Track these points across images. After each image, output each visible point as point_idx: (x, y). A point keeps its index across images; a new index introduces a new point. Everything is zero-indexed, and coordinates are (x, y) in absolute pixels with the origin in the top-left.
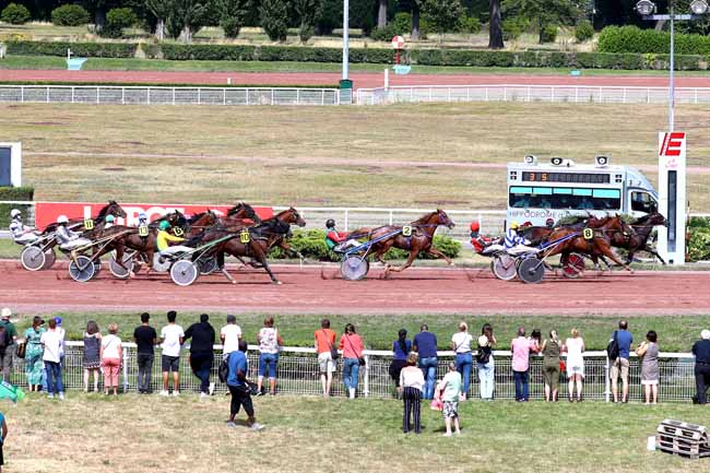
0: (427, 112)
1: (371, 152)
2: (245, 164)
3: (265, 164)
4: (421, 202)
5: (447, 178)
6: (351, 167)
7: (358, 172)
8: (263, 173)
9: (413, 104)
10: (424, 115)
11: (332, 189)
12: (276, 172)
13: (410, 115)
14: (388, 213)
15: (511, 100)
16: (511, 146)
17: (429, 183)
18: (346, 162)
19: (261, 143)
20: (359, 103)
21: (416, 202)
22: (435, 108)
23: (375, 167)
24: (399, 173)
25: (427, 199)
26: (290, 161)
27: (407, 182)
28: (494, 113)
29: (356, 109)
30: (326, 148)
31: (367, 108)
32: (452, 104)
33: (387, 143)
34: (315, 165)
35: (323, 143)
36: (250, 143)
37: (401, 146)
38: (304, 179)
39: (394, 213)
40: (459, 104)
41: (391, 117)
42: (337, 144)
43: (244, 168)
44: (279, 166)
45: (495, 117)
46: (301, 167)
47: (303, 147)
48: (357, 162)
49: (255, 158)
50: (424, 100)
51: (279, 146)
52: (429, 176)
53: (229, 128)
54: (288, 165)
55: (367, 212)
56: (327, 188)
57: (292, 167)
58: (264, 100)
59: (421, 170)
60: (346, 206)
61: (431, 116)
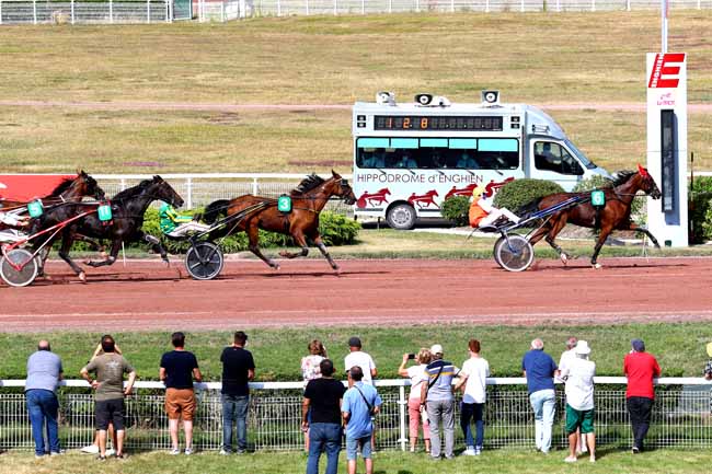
0: (303, 30)
1: (223, 91)
2: (35, 112)
3: (66, 111)
4: (298, 164)
5: (334, 127)
6: (194, 114)
7: (205, 121)
8: (63, 124)
9: (282, 19)
10: (299, 35)
11: (167, 146)
12: (81, 123)
13: (278, 35)
14: (251, 180)
15: (426, 10)
16: (429, 78)
17: (309, 135)
18: (187, 106)
19: (58, 80)
20: (201, 20)
21: (291, 163)
22: (315, 25)
23: (229, 114)
24: (266, 122)
25: (306, 159)
26: (104, 107)
27: (277, 134)
28: (401, 31)
29: (199, 27)
30: (155, 86)
31: (214, 26)
32: (340, 19)
33: (247, 77)
34: (139, 113)
35: (151, 79)
36: (41, 81)
37: (266, 82)
38: (125, 133)
39: (260, 180)
40: (351, 18)
41: (251, 40)
42: (171, 81)
43: (33, 119)
44: (85, 115)
45: (403, 36)
46: (121, 115)
47: (122, 86)
48: (203, 105)
49: (50, 103)
50: (299, 12)
51: (86, 84)
52: (311, 125)
53: (9, 59)
54: (99, 112)
55: (220, 180)
56: (159, 145)
57: (107, 115)
58: (61, 17)
59: (298, 116)
60: (189, 172)
61: (309, 36)
